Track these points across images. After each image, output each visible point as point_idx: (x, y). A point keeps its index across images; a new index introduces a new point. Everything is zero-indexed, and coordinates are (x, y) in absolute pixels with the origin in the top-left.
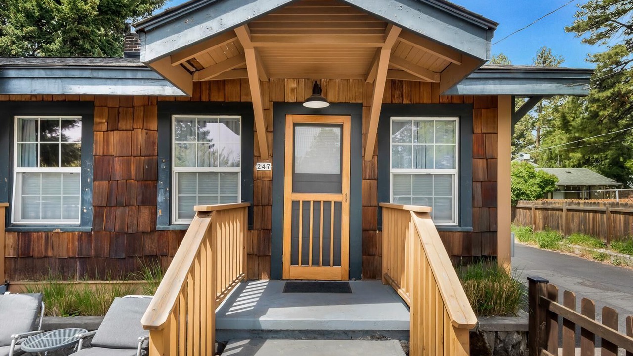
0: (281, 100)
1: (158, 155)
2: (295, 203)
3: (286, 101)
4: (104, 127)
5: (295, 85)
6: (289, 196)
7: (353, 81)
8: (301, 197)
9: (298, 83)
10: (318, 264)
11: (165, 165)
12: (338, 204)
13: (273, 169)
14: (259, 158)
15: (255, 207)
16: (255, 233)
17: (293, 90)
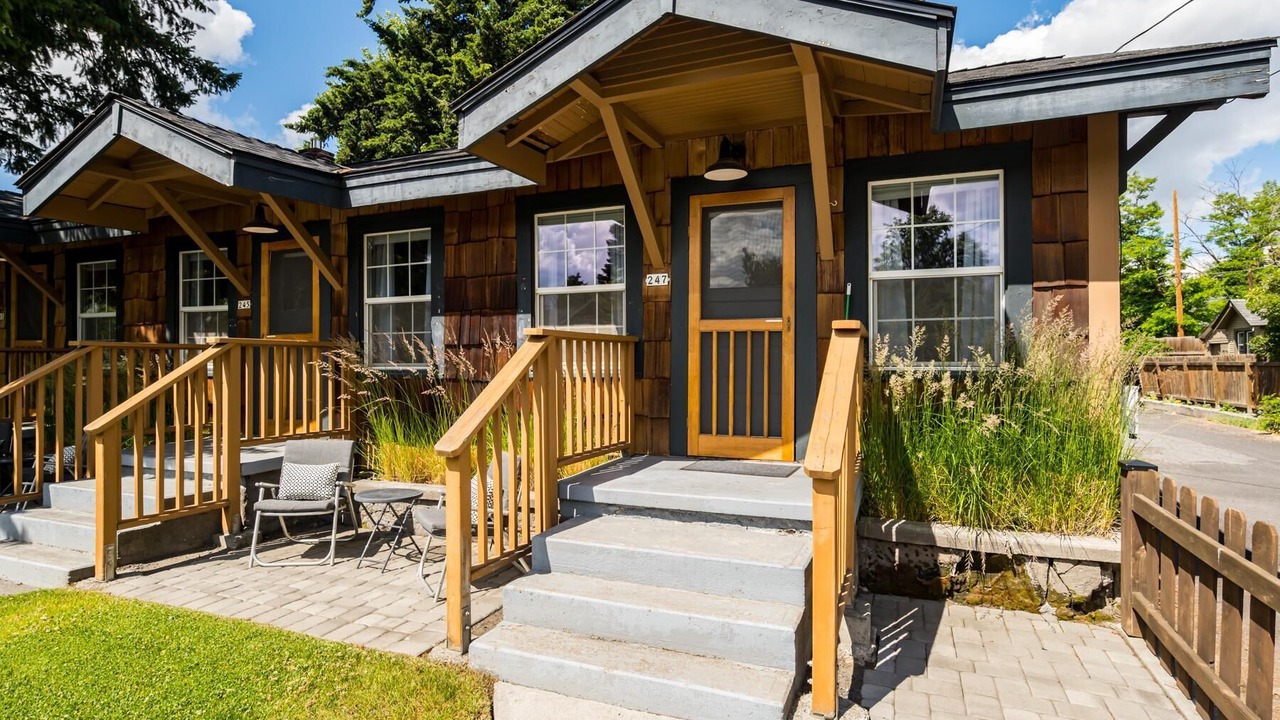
0: (681, 173)
1: (516, 273)
2: (705, 337)
3: (690, 174)
4: (455, 239)
5: (703, 148)
6: (696, 324)
7: (798, 128)
8: (715, 326)
9: (707, 145)
10: (743, 434)
11: (525, 286)
12: (776, 336)
13: (672, 283)
14: (651, 269)
15: (646, 344)
16: (646, 382)
17: (700, 155)
